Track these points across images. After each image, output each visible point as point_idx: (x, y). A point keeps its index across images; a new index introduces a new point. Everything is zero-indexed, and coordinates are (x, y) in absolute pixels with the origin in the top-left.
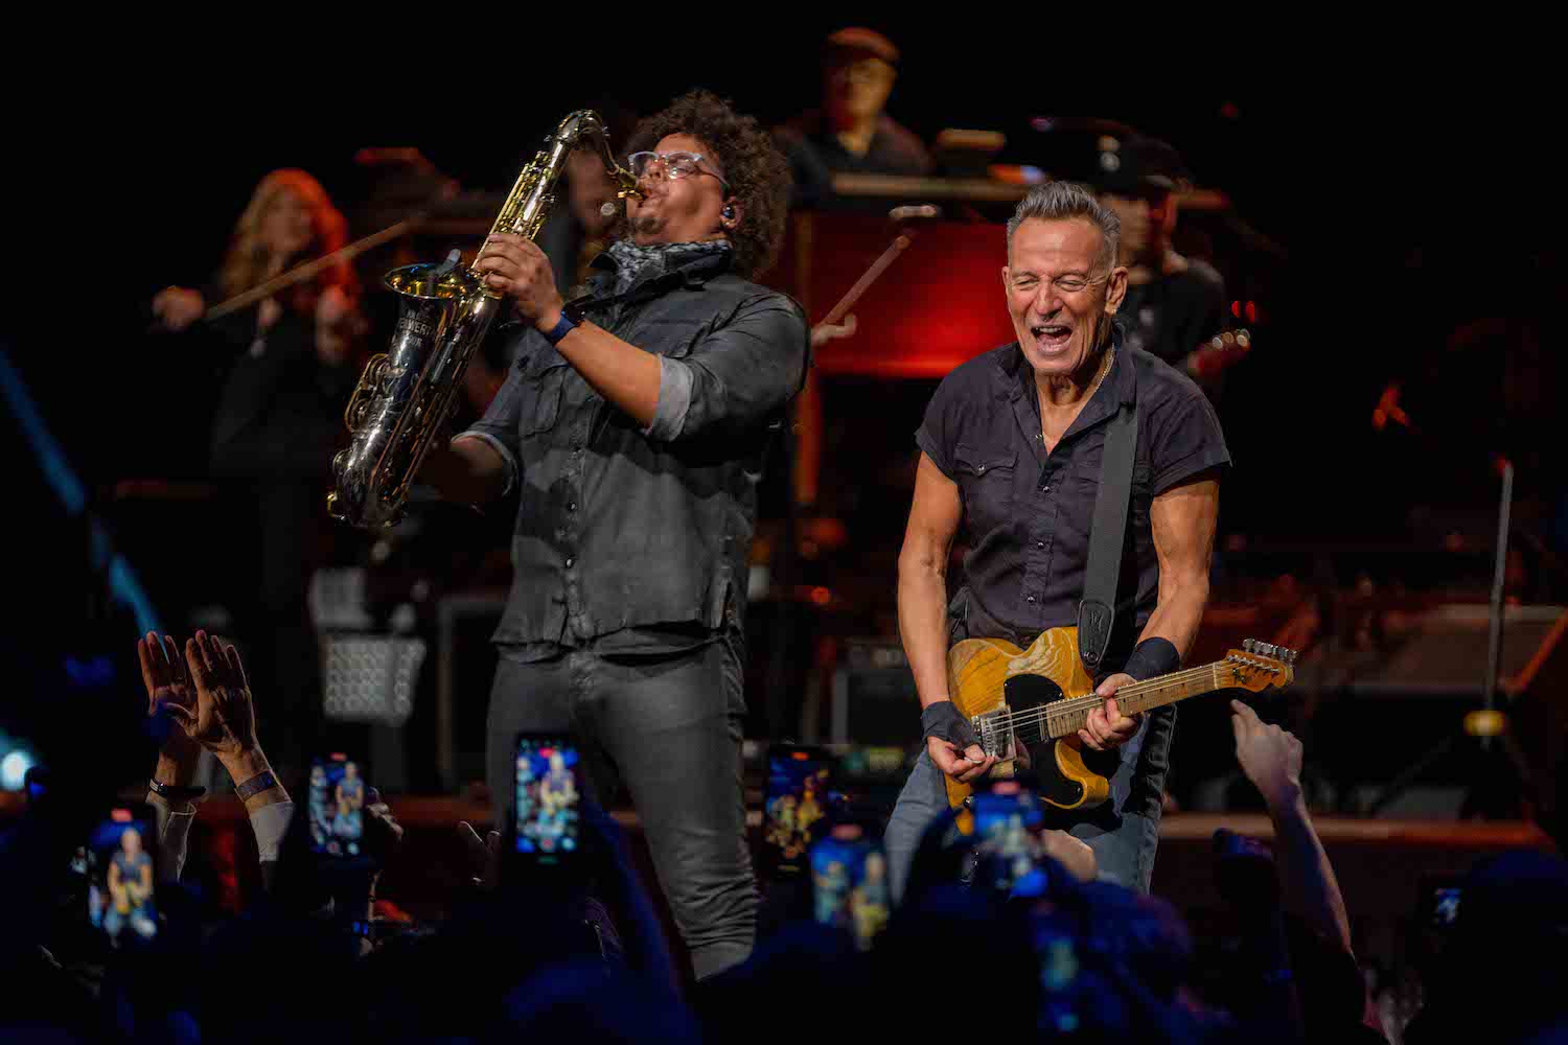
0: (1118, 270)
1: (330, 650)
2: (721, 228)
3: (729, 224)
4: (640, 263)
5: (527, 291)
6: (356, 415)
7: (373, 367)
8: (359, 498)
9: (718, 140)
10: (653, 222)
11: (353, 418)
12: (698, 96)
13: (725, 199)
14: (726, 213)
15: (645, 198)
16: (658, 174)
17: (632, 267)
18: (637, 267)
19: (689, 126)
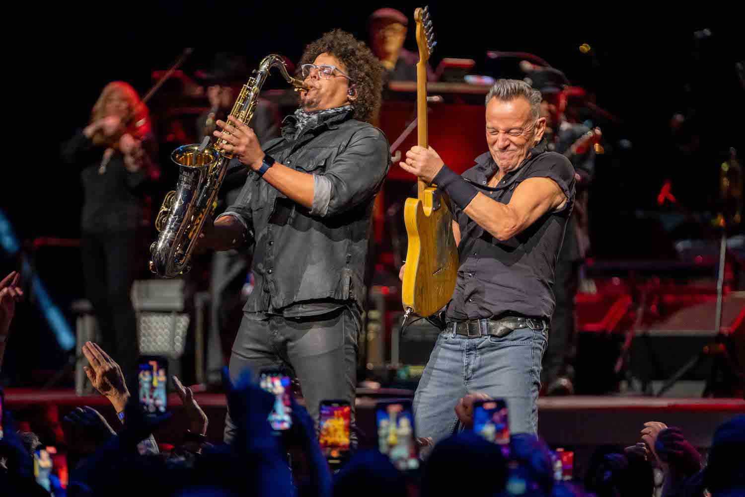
0: (541, 119)
1: (141, 321)
2: (348, 100)
3: (352, 98)
4: (307, 120)
5: (244, 152)
6: (161, 223)
7: (169, 197)
8: (164, 262)
9: (345, 56)
10: (312, 102)
11: (159, 224)
12: (335, 33)
13: (350, 85)
14: (350, 93)
15: (308, 90)
16: (315, 77)
17: (303, 122)
18: (306, 122)
19: (330, 50)
